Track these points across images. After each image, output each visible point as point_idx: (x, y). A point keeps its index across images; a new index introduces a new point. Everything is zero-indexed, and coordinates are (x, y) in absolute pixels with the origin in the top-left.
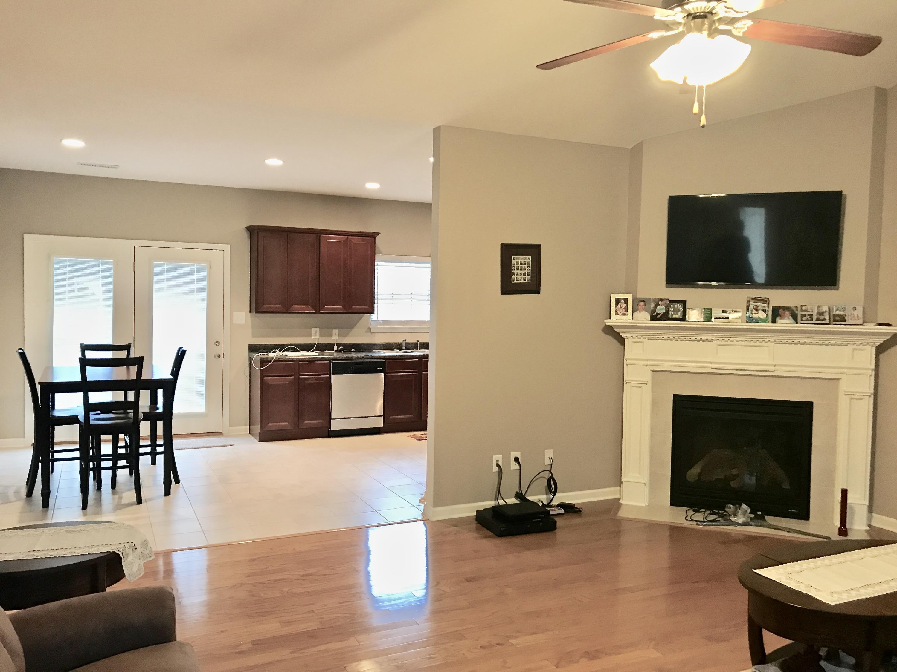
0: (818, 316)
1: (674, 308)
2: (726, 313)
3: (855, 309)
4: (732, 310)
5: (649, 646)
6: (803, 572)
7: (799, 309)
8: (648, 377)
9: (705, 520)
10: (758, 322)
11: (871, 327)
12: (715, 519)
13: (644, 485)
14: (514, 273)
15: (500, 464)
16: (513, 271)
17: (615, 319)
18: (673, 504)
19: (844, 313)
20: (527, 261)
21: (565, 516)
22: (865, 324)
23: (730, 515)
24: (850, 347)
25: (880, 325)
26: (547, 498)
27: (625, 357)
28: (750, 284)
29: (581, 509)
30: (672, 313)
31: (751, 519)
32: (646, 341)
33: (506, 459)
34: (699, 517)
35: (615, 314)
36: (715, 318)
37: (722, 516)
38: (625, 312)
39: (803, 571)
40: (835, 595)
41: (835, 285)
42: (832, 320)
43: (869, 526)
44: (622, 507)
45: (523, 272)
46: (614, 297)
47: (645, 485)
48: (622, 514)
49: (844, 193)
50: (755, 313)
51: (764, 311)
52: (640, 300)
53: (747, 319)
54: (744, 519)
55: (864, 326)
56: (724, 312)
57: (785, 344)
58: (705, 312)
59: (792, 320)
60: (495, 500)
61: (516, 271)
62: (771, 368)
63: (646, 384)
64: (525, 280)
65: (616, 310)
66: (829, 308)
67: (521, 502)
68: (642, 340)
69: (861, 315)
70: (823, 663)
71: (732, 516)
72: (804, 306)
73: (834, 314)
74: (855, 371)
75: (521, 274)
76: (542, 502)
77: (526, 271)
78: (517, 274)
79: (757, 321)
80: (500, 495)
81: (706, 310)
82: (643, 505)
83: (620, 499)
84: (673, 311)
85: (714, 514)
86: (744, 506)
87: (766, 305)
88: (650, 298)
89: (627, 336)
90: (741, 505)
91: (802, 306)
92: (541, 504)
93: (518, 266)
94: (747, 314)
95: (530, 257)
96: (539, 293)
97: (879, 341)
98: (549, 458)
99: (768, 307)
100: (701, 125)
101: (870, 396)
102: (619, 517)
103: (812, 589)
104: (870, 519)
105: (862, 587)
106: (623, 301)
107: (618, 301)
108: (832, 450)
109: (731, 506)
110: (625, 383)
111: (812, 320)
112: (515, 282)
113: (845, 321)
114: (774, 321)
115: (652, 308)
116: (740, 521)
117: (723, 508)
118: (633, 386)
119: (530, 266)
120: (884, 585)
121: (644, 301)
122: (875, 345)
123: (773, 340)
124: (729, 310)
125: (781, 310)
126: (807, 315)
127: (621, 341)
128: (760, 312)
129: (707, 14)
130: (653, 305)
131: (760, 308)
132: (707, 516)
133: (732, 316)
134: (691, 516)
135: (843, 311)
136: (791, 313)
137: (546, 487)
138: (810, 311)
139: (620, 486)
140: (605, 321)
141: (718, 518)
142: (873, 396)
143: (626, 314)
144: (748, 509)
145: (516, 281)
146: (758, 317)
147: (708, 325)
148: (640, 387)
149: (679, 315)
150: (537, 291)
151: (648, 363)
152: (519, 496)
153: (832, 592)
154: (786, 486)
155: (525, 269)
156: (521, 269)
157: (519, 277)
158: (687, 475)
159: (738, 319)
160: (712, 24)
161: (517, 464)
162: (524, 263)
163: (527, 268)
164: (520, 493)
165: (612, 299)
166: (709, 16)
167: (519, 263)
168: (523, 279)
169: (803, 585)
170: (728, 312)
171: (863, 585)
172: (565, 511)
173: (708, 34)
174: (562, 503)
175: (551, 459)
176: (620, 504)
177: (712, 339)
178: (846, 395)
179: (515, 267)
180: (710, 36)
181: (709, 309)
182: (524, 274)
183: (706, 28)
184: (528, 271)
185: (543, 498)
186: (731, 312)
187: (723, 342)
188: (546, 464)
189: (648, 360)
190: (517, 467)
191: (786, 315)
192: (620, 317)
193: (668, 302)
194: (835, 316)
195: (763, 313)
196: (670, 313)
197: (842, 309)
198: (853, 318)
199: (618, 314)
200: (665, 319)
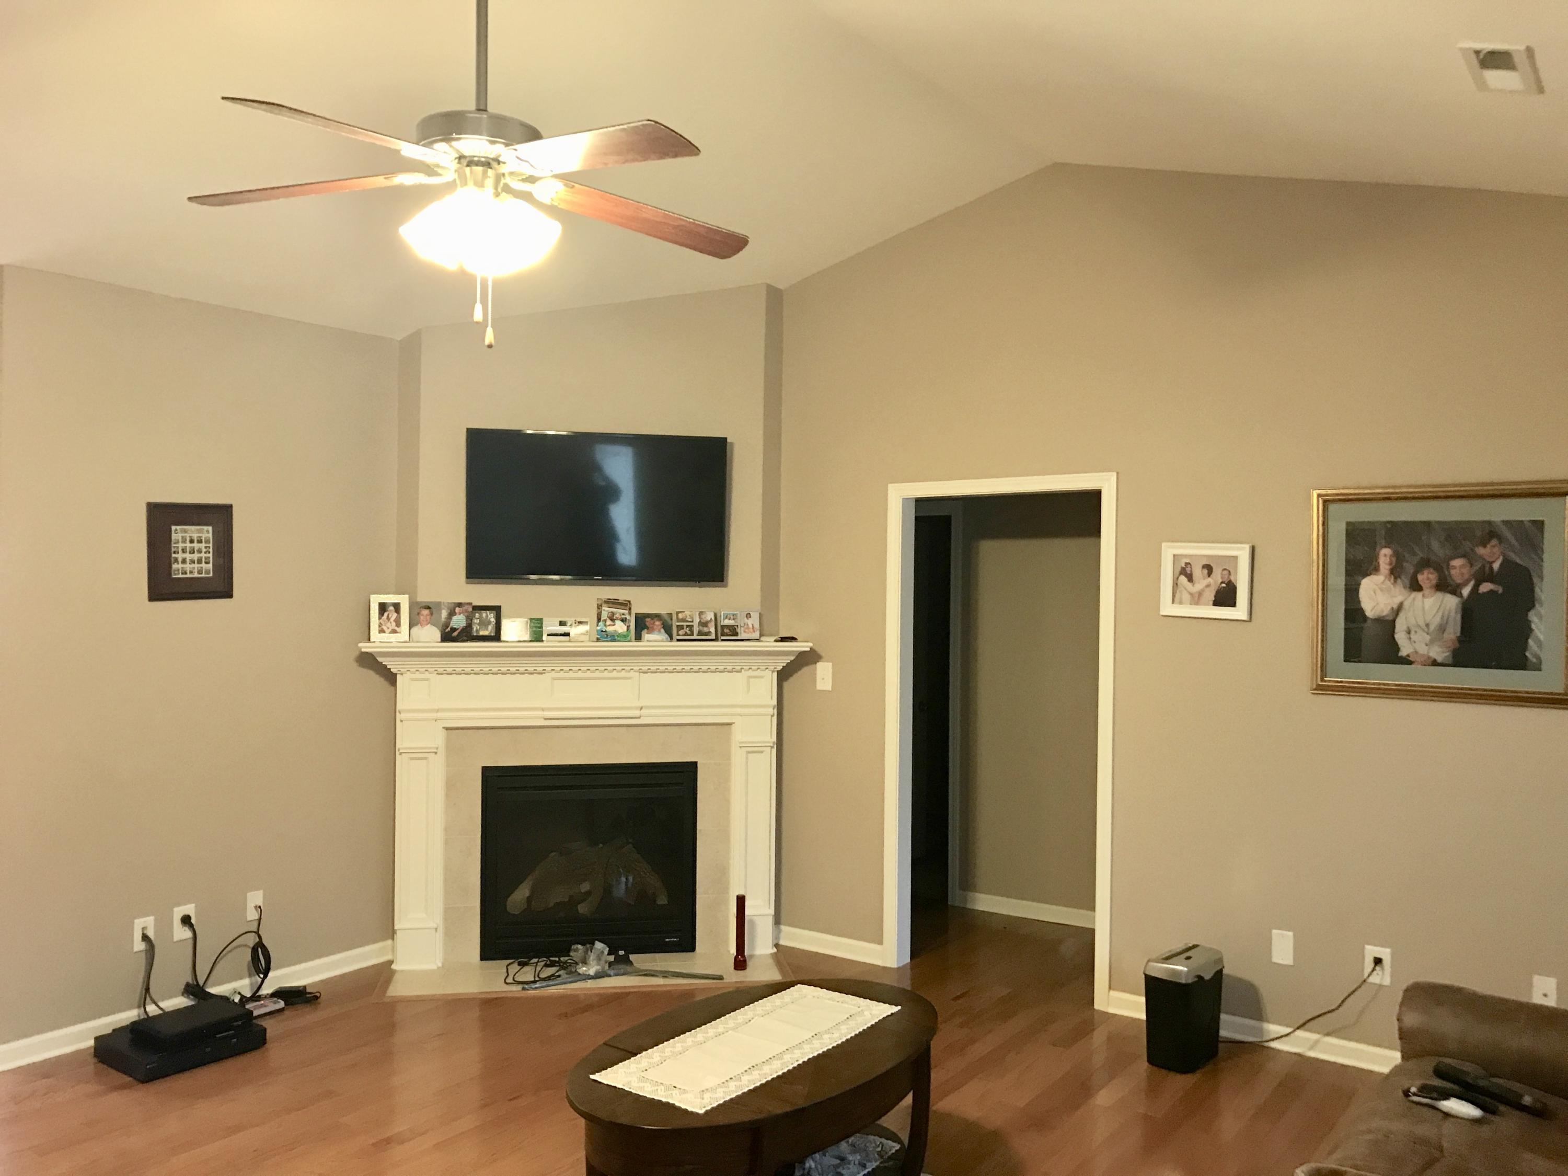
0: (701, 628)
1: (480, 618)
2: (566, 625)
3: (748, 616)
4: (576, 621)
6: (665, 1063)
7: (674, 617)
8: (439, 740)
9: (537, 979)
10: (616, 641)
11: (769, 644)
12: (553, 975)
13: (434, 931)
14: (176, 560)
15: (151, 934)
16: (174, 555)
17: (378, 641)
18: (483, 957)
19: (736, 622)
20: (204, 535)
21: (285, 1014)
22: (763, 639)
23: (577, 963)
24: (745, 674)
25: (783, 639)
26: (251, 984)
27: (398, 708)
28: (601, 578)
29: (318, 995)
30: (478, 628)
31: (610, 964)
32: (433, 677)
33: (164, 924)
34: (527, 974)
35: (378, 631)
36: (548, 635)
37: (563, 966)
38: (396, 628)
39: (665, 1060)
40: (707, 1096)
41: (723, 581)
42: (719, 633)
43: (777, 946)
44: (397, 977)
45: (196, 556)
47: (436, 932)
48: (397, 989)
49: (728, 440)
50: (610, 626)
51: (623, 620)
52: (424, 605)
53: (598, 635)
54: (599, 967)
55: (762, 641)
56: (562, 624)
57: (656, 672)
58: (532, 624)
59: (664, 636)
60: (139, 1007)
61: (180, 556)
62: (636, 713)
63: (436, 753)
64: (200, 572)
65: (380, 623)
66: (715, 615)
67: (197, 1001)
68: (427, 675)
69: (757, 626)
71: (580, 964)
72: (681, 612)
73: (722, 624)
74: (749, 710)
75: (193, 562)
76: (239, 993)
77: (203, 555)
78: (184, 561)
79: (613, 638)
80: (149, 995)
81: (534, 621)
82: (433, 966)
83: (391, 962)
84: (479, 624)
85: (552, 964)
86: (599, 945)
87: (626, 612)
88: (441, 602)
89: (400, 671)
90: (593, 944)
91: (678, 613)
92: (237, 1000)
93: (184, 545)
94: (597, 626)
95: (210, 528)
96: (231, 597)
97: (781, 663)
98: (256, 907)
99: (630, 614)
100: (487, 342)
101: (772, 747)
102: (389, 997)
103: (676, 1091)
104: (777, 935)
105: (746, 1071)
106: (392, 608)
107: (383, 608)
108: (724, 834)
109: (580, 946)
110: (397, 753)
111: (693, 635)
112: (180, 576)
113: (737, 634)
114: (638, 638)
116: (592, 972)
117: (567, 952)
118: (412, 759)
119: (211, 545)
121: (429, 608)
122: (776, 670)
123: (639, 669)
124: (570, 620)
125: (648, 619)
126: (685, 627)
127: (391, 678)
128: (618, 622)
129: (491, 161)
130: (444, 614)
131: (617, 615)
132: (540, 971)
133: (575, 631)
134: (514, 975)
135: (734, 619)
136: (663, 624)
137: (249, 962)
138: (690, 620)
139: (393, 939)
140: (360, 645)
141: (558, 971)
142: (775, 746)
143: (398, 631)
144: (605, 949)
145: (182, 574)
146: (615, 631)
147: (536, 647)
148: (426, 758)
149: (488, 631)
150: (228, 594)
151: (439, 715)
152: (194, 990)
153: (703, 1091)
154: (662, 900)
155: (200, 551)
156: (192, 552)
157: (188, 567)
158: (508, 903)
159: (584, 634)
160: (499, 177)
161: (186, 929)
162: (198, 540)
163: (204, 550)
164: (195, 983)
165: (372, 605)
166: (494, 164)
167: (188, 539)
168: (196, 571)
169: (663, 1088)
170: (569, 624)
171: (746, 1068)
172: (286, 1004)
173: (493, 191)
174: (280, 988)
175: (259, 910)
176: (393, 972)
177: (544, 670)
178: (740, 747)
179: (178, 547)
180: (497, 195)
181: (538, 619)
182: (198, 560)
183: (490, 182)
184: (207, 555)
185: (243, 985)
186: (574, 624)
187: (562, 674)
188: (249, 919)
189: (438, 711)
190: (188, 934)
191: (655, 627)
192: (386, 637)
193: (471, 609)
194: (723, 627)
195: (622, 623)
196: (475, 628)
197: (732, 617)
198: (747, 630)
199: (384, 632)
200: (465, 638)
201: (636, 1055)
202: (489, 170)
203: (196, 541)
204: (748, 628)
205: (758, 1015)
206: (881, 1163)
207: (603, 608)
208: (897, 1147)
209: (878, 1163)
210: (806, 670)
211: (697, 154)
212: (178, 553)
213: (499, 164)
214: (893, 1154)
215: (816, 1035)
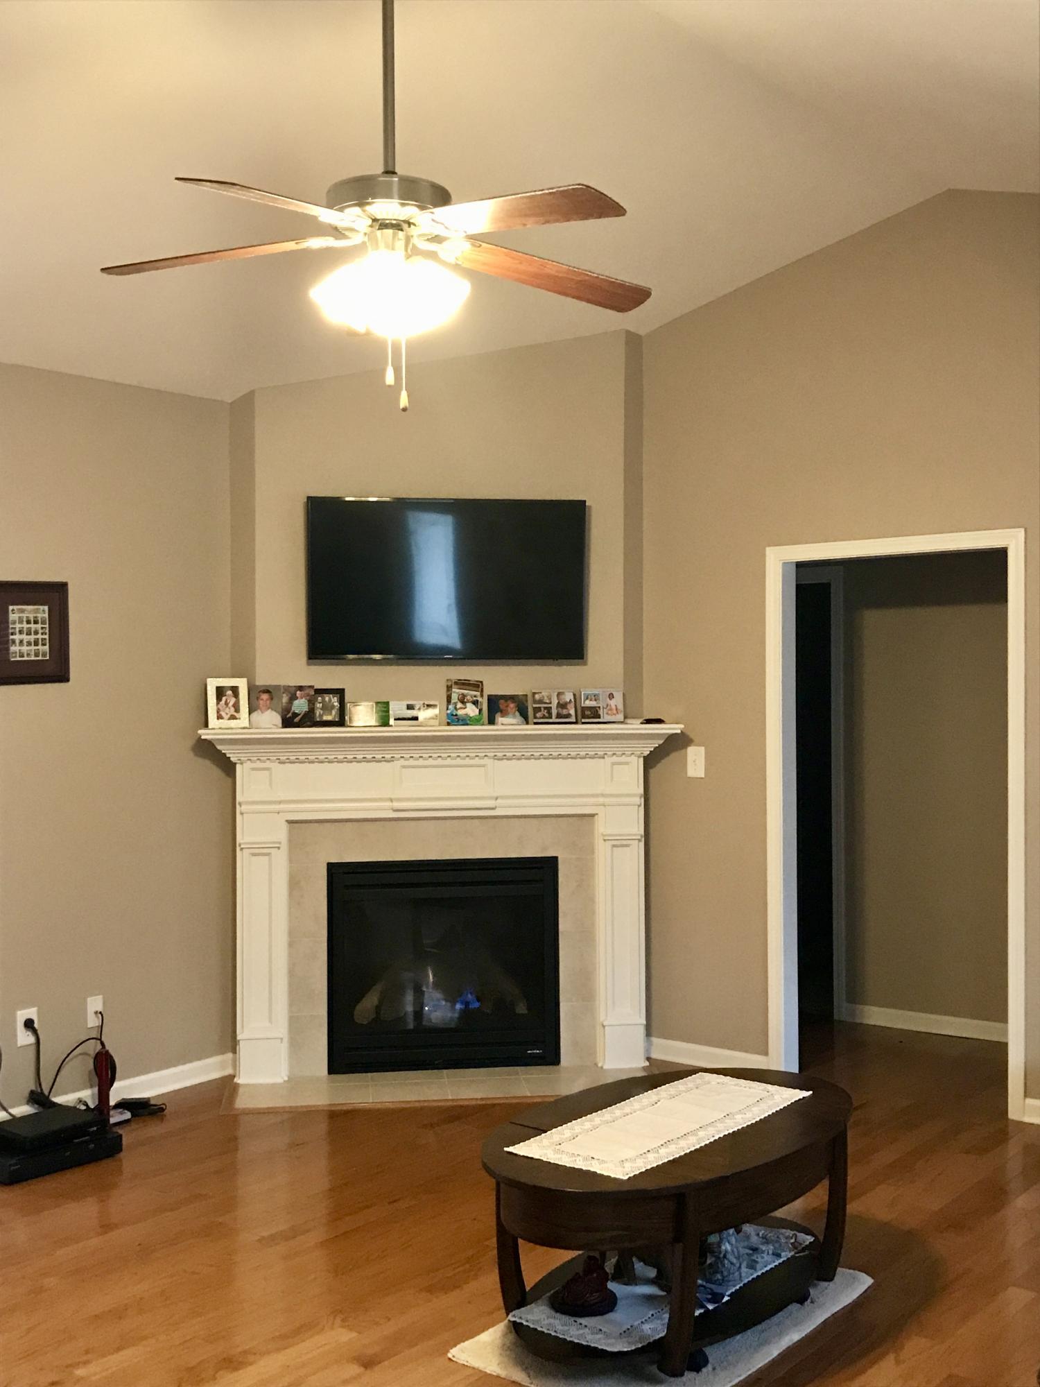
0: (560, 709)
1: (323, 702)
2: (414, 709)
3: (611, 696)
4: (424, 704)
5: (333, 1324)
6: (577, 1139)
7: (530, 699)
8: (281, 834)
10: (467, 724)
11: (635, 727)
13: (280, 1040)
14: (14, 642)
16: (11, 637)
17: (217, 728)
18: (332, 1070)
19: (597, 703)
20: (39, 616)
21: (134, 1126)
22: (629, 721)
24: (608, 760)
25: (649, 721)
26: (96, 1094)
27: (238, 799)
28: (451, 656)
29: (164, 1107)
30: (322, 712)
32: (275, 766)
33: (8, 1025)
35: (215, 717)
36: (395, 719)
38: (235, 714)
39: (577, 1136)
40: (627, 1165)
41: (582, 658)
42: (579, 717)
43: (648, 1059)
44: (241, 1090)
45: (32, 638)
46: (212, 684)
47: (281, 1042)
48: (242, 1102)
49: (587, 503)
50: (461, 708)
51: (475, 703)
52: (262, 688)
53: (448, 719)
55: (627, 724)
56: (410, 707)
58: (379, 708)
59: (519, 719)
61: (17, 637)
62: (491, 803)
63: (279, 848)
64: (37, 655)
65: (218, 709)
66: (574, 695)
67: (41, 1109)
68: (268, 764)
69: (621, 707)
70: (612, 1286)
72: (538, 693)
73: (583, 705)
74: (613, 800)
75: (29, 644)
76: (84, 1103)
77: (39, 636)
78: (21, 642)
79: (465, 721)
81: (380, 704)
82: (279, 1080)
83: (234, 1076)
84: (322, 709)
87: (478, 694)
88: (280, 686)
89: (239, 760)
91: (534, 694)
92: (81, 1108)
93: (20, 626)
94: (447, 709)
95: (46, 608)
96: (67, 680)
97: (648, 747)
98: (96, 1013)
99: (482, 696)
100: (401, 406)
101: (640, 840)
102: (237, 1108)
103: (594, 1162)
104: (648, 1049)
105: (662, 1145)
106: (229, 692)
107: (220, 692)
108: (588, 936)
110: (238, 848)
111: (551, 718)
112: (18, 659)
113: (598, 717)
114: (492, 721)
115: (284, 704)
118: (253, 854)
119: (47, 626)
120: (690, 1138)
121: (267, 691)
122: (642, 755)
123: (493, 754)
124: (418, 704)
125: (502, 701)
126: (542, 709)
127: (228, 767)
128: (469, 705)
129: (402, 223)
130: (285, 699)
131: (469, 697)
133: (423, 715)
135: (595, 700)
136: (518, 706)
137: (90, 1072)
138: (547, 701)
139: (234, 1051)
140: (200, 732)
142: (643, 839)
143: (237, 717)
145: (20, 657)
146: (467, 714)
147: (383, 732)
148: (268, 854)
149: (333, 716)
150: (62, 677)
151: (282, 806)
152: (38, 1098)
153: (622, 1161)
155: (36, 633)
156: (29, 633)
157: (25, 649)
158: (355, 1013)
159: (433, 719)
160: (408, 239)
161: (29, 1033)
162: (34, 621)
163: (40, 631)
164: (39, 1090)
165: (209, 688)
166: (405, 226)
167: (25, 620)
168: (33, 653)
169: (580, 1158)
170: (417, 707)
171: (662, 1143)
172: (132, 1116)
173: (403, 253)
174: (123, 1099)
175: (100, 1015)
176: (236, 1086)
177: (392, 757)
178: (605, 840)
179: (15, 628)
180: (408, 257)
181: (384, 703)
182: (34, 641)
183: (400, 244)
184: (44, 637)
185: (88, 1095)
186: (422, 707)
187: (412, 762)
188: (89, 1026)
189: (280, 802)
190: (31, 1039)
191: (509, 710)
192: (225, 723)
193: (312, 693)
194: (584, 709)
195: (474, 707)
196: (318, 712)
197: (593, 698)
198: (610, 712)
199: (222, 718)
200: (309, 723)
201: (545, 1132)
202: (400, 232)
203: (32, 622)
204: (611, 710)
205: (663, 1098)
206: (796, 1253)
207: (453, 690)
208: (810, 1239)
209: (793, 1253)
210: (674, 756)
211: (624, 215)
212: (16, 634)
213: (409, 226)
214: (806, 1245)
215: (728, 1115)
